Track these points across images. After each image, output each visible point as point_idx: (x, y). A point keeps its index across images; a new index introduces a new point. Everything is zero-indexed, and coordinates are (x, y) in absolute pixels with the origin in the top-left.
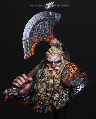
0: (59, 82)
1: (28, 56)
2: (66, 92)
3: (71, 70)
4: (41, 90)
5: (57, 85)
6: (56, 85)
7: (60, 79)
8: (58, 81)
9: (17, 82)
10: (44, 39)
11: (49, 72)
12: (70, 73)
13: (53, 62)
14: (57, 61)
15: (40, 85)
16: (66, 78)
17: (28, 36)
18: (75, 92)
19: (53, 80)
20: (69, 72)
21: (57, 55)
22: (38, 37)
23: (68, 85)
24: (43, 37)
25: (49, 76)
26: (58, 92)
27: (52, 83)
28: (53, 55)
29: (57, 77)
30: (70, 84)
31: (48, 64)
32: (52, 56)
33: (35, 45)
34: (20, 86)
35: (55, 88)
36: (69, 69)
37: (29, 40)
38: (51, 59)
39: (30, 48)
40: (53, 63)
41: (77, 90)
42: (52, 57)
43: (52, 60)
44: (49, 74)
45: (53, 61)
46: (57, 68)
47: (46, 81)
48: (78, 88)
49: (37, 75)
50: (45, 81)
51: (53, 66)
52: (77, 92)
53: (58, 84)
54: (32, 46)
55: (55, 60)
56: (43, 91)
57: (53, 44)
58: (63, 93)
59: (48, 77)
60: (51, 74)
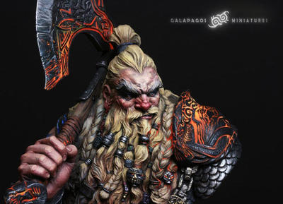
0: (169, 153)
1: (54, 79)
2: (186, 182)
3: (194, 113)
4: (111, 181)
5: (164, 162)
6: (160, 161)
7: (169, 142)
8: (163, 149)
9: (38, 163)
10: (87, 27)
11: (131, 124)
12: (192, 123)
13: (143, 92)
14: (154, 88)
15: (102, 166)
16: (186, 139)
17: (50, 20)
18: (214, 178)
19: (148, 148)
20: (190, 119)
21: (151, 70)
22: (72, 20)
23: (196, 158)
24: (83, 22)
25: (131, 136)
26: (166, 183)
27: (147, 156)
28: (141, 70)
29: (158, 138)
30: (201, 156)
31: (123, 101)
32: (137, 74)
33: (68, 47)
34: (49, 176)
35: (158, 171)
36: (188, 112)
37: (52, 29)
38: (135, 83)
39: (58, 55)
40: (144, 96)
41: (222, 170)
42: (138, 79)
43: (139, 85)
44: (128, 130)
45: (145, 90)
46: (153, 110)
47: (123, 151)
48: (222, 165)
49: (81, 137)
50: (120, 152)
51: (144, 105)
52: (221, 178)
53: (164, 157)
54: (61, 50)
55: (149, 87)
56: (117, 182)
57: (124, 39)
58: (180, 184)
59: (128, 139)
60: (136, 128)
